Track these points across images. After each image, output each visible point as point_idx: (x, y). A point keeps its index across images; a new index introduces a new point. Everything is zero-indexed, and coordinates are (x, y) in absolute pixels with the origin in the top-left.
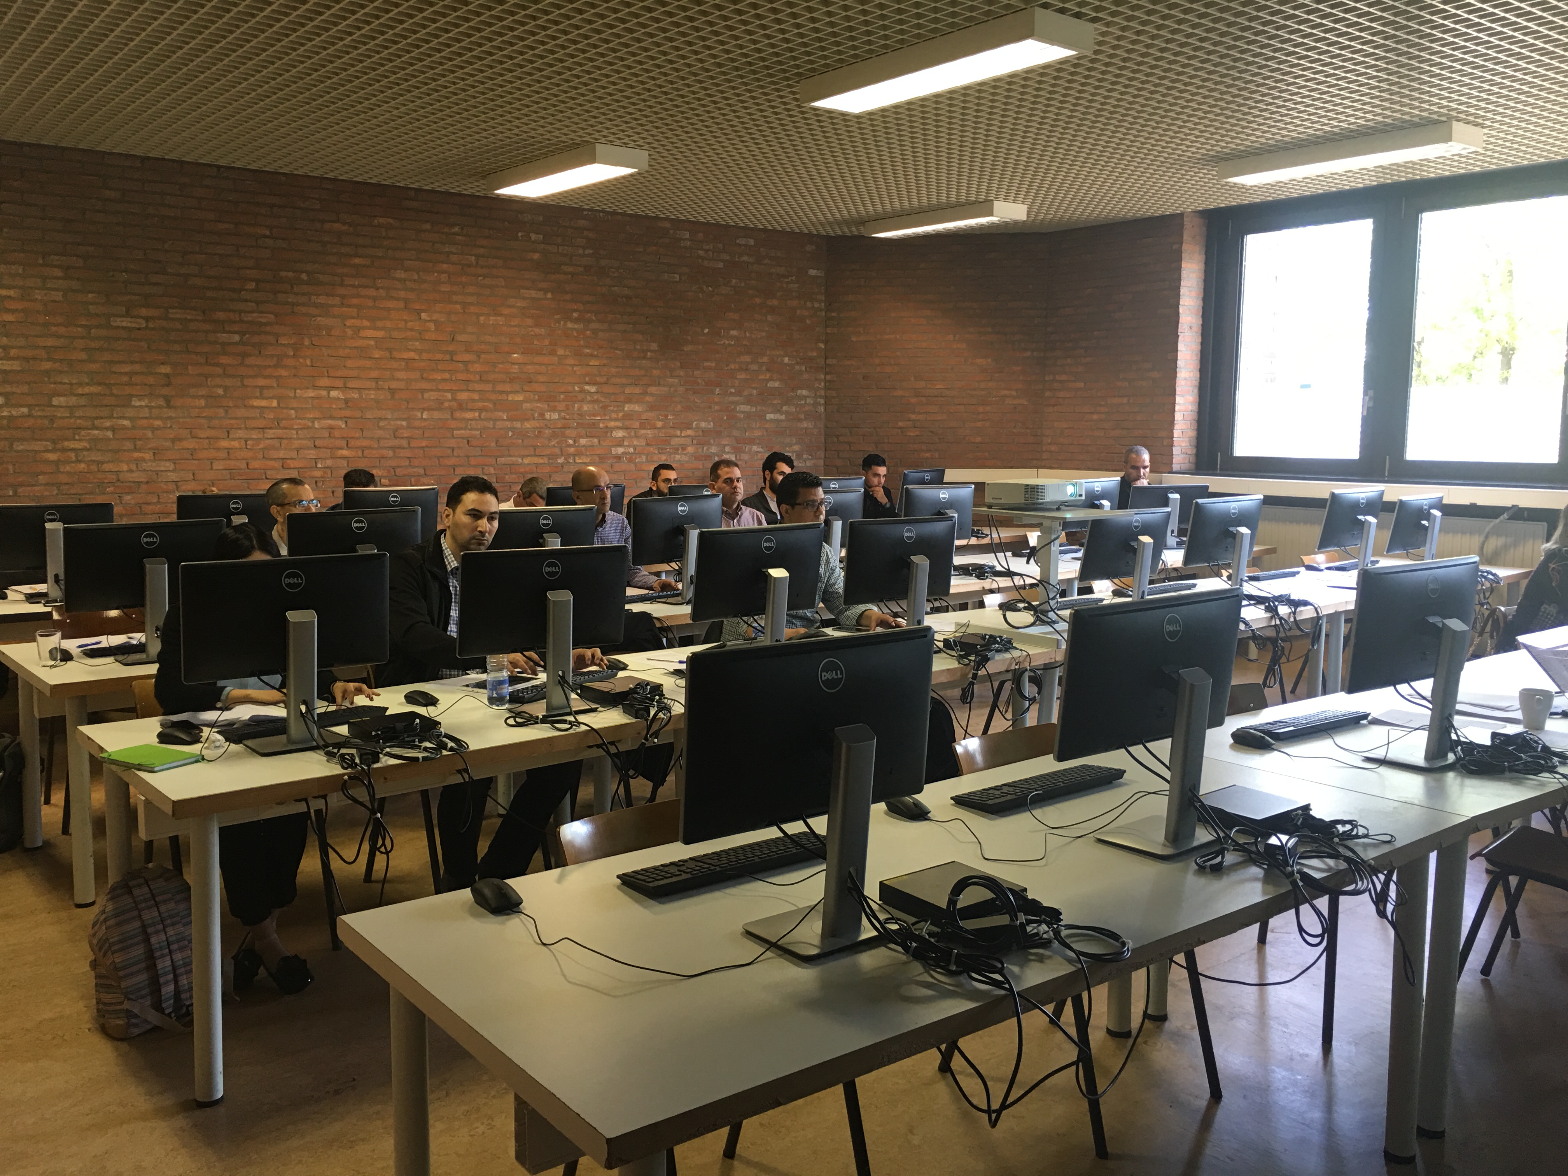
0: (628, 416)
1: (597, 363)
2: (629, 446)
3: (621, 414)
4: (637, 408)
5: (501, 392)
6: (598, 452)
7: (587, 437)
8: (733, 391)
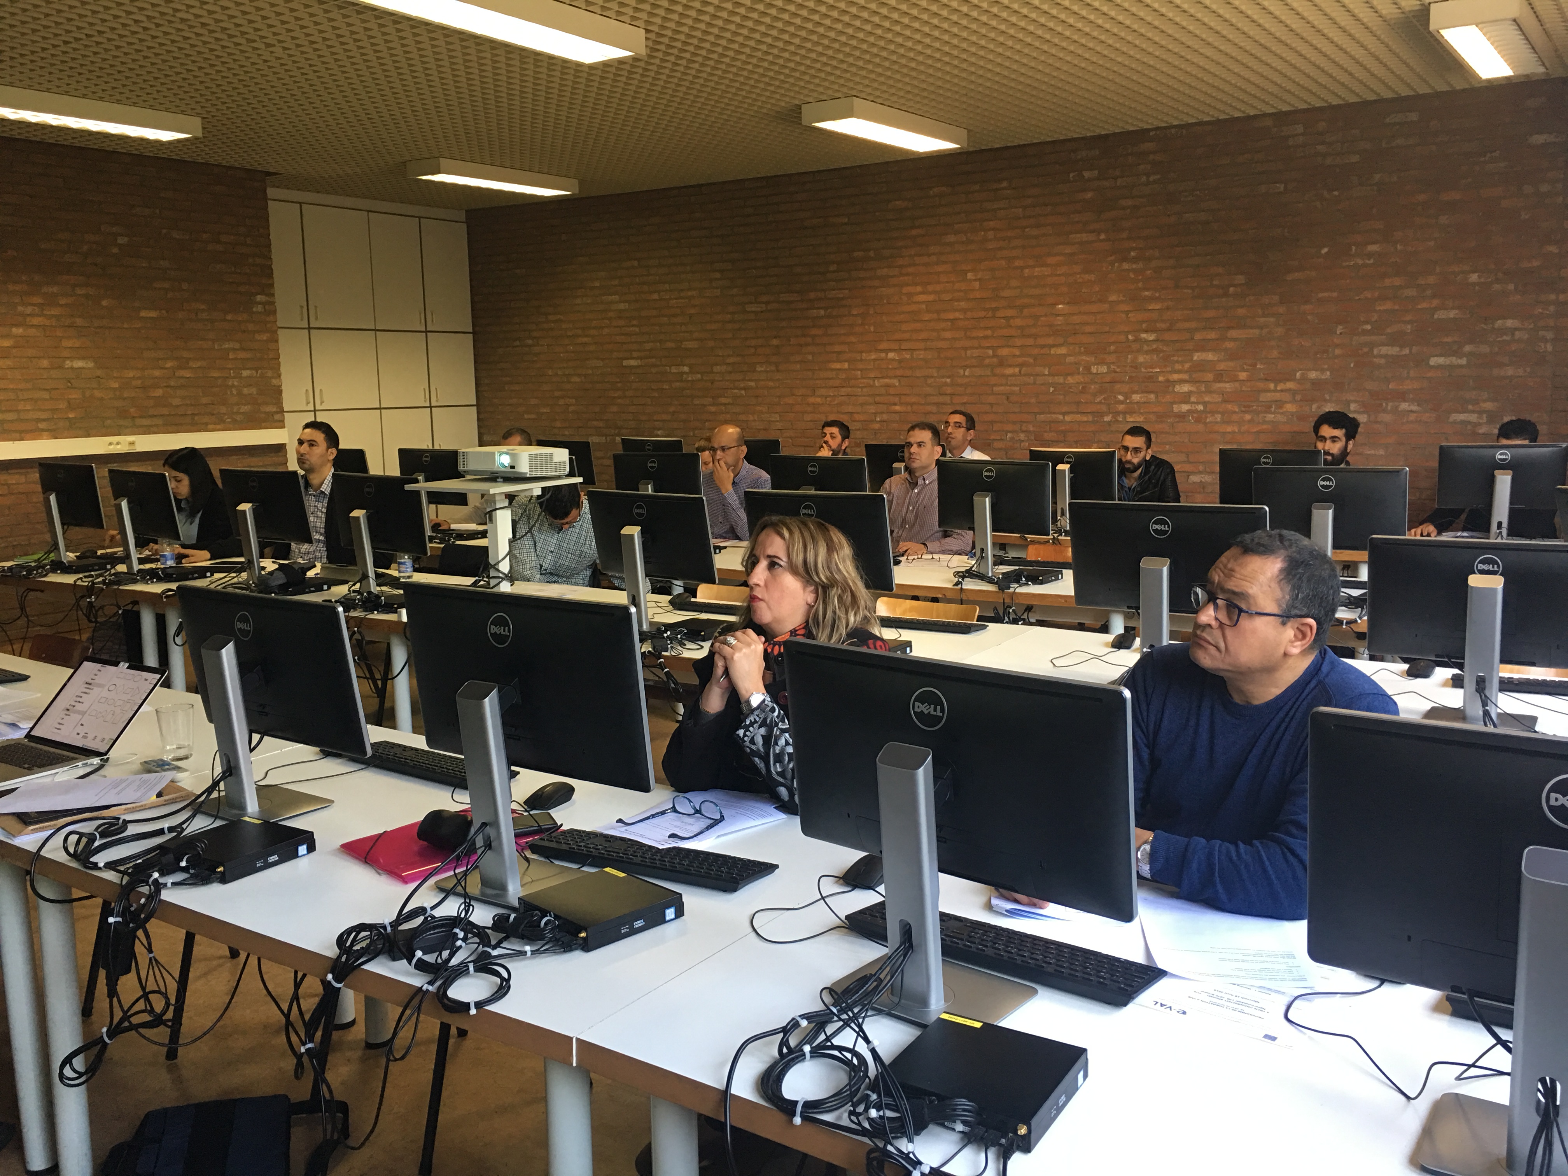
0: (1200, 367)
1: (1158, 307)
2: (1197, 403)
3: (1187, 366)
4: (1210, 356)
5: (1043, 347)
6: (1155, 410)
7: (1143, 392)
8: (1369, 327)
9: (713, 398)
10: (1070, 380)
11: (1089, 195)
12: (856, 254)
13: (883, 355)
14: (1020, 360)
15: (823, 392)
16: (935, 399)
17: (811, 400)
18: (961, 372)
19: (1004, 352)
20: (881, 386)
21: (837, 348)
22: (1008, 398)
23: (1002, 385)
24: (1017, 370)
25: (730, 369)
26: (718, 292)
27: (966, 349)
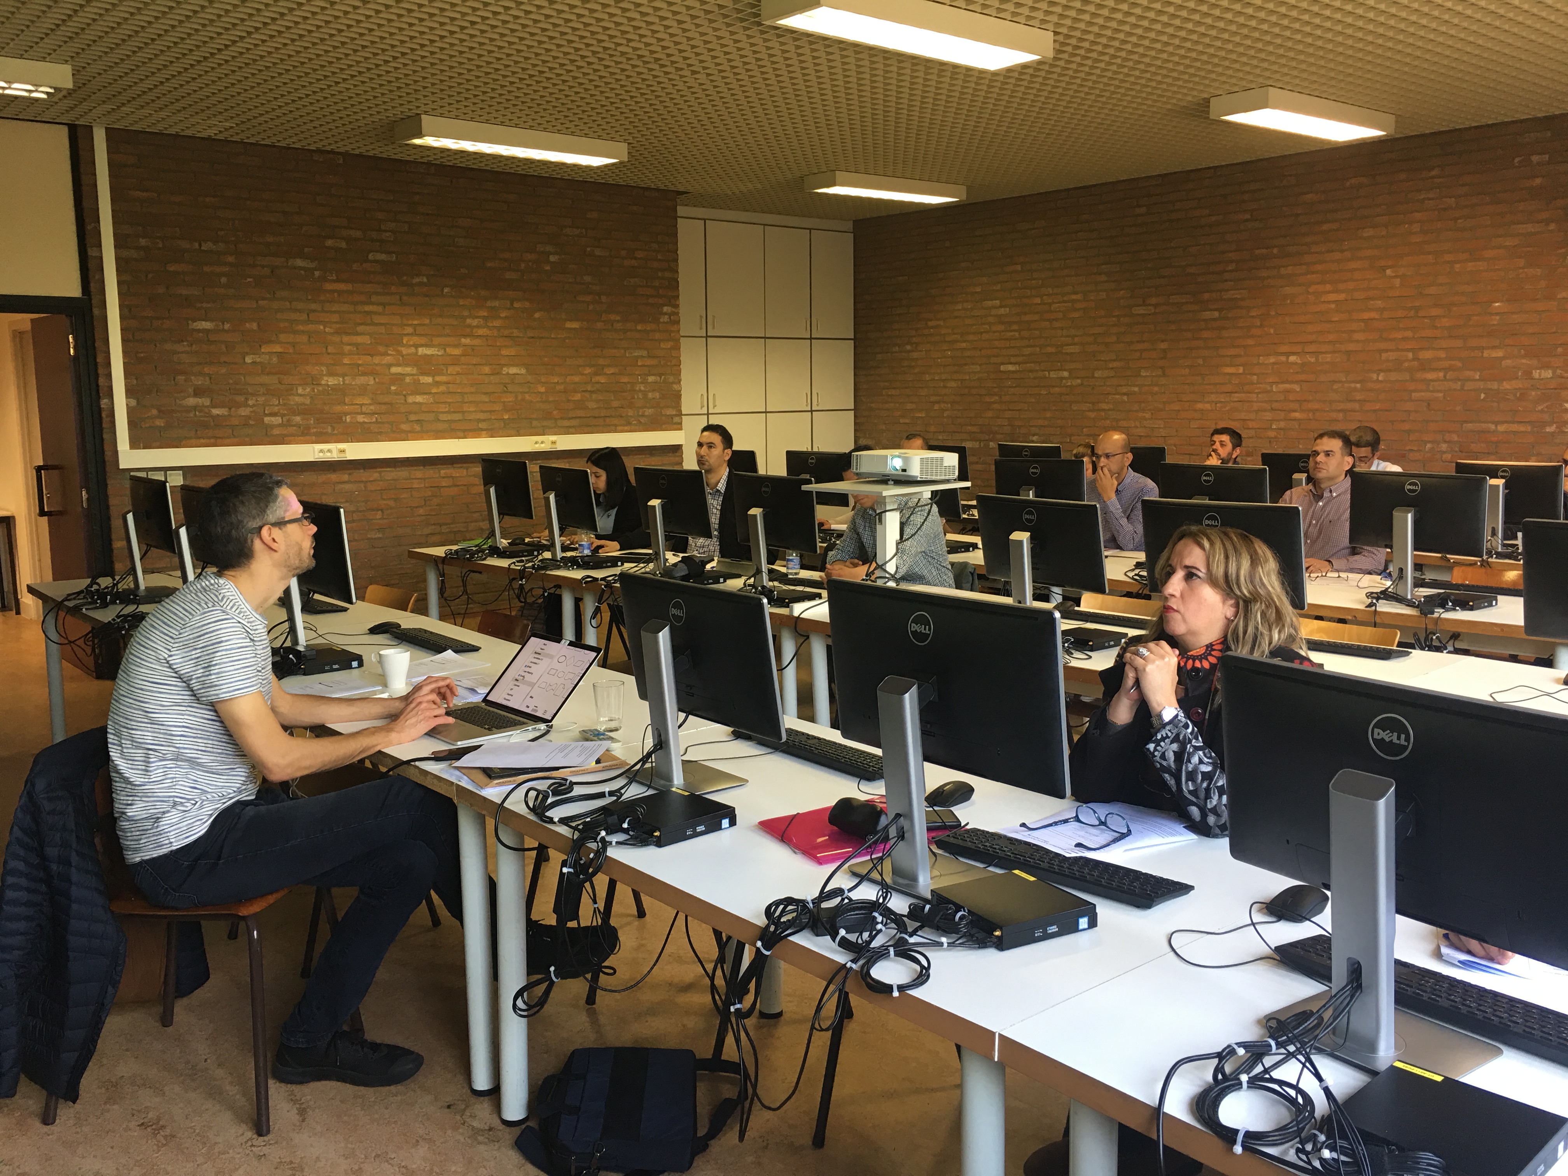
5: (1474, 349)
9: (1093, 403)
10: (1506, 385)
11: (1538, 181)
12: (1257, 252)
13: (1283, 359)
14: (1446, 364)
15: (1213, 397)
16: (1342, 406)
17: (1199, 406)
18: (1374, 376)
19: (1427, 355)
20: (1279, 392)
21: (1232, 352)
22: (1429, 404)
23: (1421, 391)
24: (1441, 374)
25: (1112, 373)
26: (1103, 295)
27: (1381, 351)
